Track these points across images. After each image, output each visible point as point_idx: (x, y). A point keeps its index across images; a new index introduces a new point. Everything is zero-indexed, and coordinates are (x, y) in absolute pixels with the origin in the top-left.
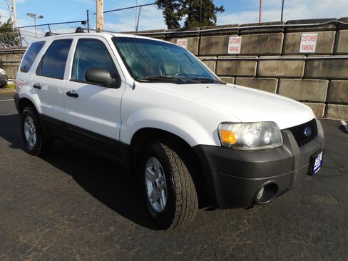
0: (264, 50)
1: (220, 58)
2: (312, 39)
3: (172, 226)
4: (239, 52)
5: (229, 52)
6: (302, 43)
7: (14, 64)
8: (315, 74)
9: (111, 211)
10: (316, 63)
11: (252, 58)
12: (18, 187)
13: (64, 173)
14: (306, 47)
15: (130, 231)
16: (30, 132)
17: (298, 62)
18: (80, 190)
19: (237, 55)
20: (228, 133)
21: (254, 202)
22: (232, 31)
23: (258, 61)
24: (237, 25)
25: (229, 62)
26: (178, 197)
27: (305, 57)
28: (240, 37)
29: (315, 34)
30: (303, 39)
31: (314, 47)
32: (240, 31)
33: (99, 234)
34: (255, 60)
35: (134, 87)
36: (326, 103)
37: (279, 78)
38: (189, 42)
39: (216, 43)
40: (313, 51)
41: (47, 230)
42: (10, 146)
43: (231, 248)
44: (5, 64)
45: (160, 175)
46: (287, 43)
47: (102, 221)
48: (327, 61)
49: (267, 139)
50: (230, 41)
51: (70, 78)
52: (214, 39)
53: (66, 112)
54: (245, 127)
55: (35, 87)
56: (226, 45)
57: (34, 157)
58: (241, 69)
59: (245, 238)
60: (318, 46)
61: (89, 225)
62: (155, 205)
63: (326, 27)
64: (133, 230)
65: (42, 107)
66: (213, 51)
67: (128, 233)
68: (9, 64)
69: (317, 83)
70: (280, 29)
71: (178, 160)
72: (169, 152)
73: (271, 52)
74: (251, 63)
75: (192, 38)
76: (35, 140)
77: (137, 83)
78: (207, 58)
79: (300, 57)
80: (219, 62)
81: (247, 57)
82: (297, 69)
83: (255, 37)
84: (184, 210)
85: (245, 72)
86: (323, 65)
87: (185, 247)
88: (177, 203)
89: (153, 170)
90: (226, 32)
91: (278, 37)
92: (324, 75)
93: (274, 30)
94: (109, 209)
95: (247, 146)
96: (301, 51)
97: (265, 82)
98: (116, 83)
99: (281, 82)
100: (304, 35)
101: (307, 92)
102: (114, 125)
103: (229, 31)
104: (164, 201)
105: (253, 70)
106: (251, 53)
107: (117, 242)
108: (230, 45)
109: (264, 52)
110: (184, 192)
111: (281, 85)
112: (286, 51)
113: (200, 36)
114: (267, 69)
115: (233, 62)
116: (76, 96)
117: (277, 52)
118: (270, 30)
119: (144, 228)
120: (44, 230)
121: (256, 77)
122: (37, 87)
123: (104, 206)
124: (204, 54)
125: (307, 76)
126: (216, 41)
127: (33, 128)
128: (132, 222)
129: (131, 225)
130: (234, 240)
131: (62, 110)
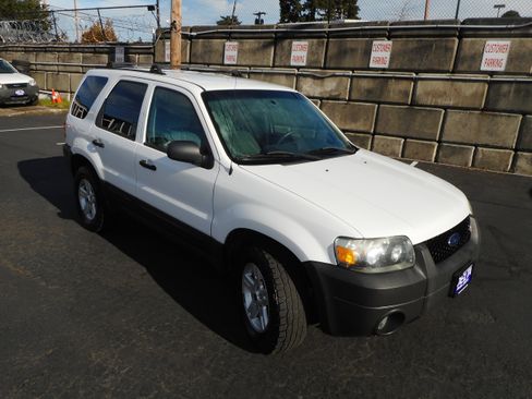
0: (425, 64)
1: (357, 73)
2: (501, 49)
3: (274, 352)
4: (386, 66)
5: (371, 65)
6: (486, 56)
7: (47, 68)
8: (502, 104)
9: (199, 324)
10: (505, 88)
11: (406, 75)
12: (79, 281)
13: (135, 263)
14: (492, 62)
15: (223, 352)
16: (87, 200)
17: (476, 84)
18: (157, 291)
19: (384, 70)
20: (346, 251)
21: (374, 332)
22: (377, 33)
23: (415, 80)
24: (386, 23)
25: (371, 80)
26: (283, 321)
27: (489, 78)
28: (390, 42)
29: (507, 42)
30: (487, 48)
31: (504, 62)
32: (390, 32)
33: (185, 355)
34: (411, 79)
35: (230, 172)
36: (516, 150)
37: (446, 108)
38: (311, 46)
39: (353, 50)
40: (502, 69)
41: (123, 346)
42: (59, 214)
43: (345, 381)
44: (34, 67)
45: (262, 287)
46: (462, 54)
47: (187, 337)
48: (522, 86)
49: (396, 256)
50: (374, 48)
51: (144, 141)
52: (350, 42)
53: (138, 185)
54: (368, 243)
55: (95, 143)
56: (368, 53)
57: (93, 234)
58: (389, 92)
59: (364, 369)
60: (511, 60)
61: (173, 342)
62: (254, 321)
63: (525, 32)
64: (227, 352)
65: (105, 172)
66: (348, 62)
67: (220, 354)
68: (39, 67)
69: (503, 119)
70: (453, 32)
71: (285, 275)
72: (273, 264)
73: (436, 67)
74: (405, 83)
75: (315, 41)
76: (94, 211)
77: (235, 165)
78: (338, 72)
79: (480, 77)
80: (355, 80)
81: (399, 74)
82: (475, 95)
83: (413, 43)
84: (289, 336)
85: (393, 97)
86: (515, 92)
87: (290, 377)
88: (281, 328)
89: (253, 277)
90: (369, 33)
91: (450, 44)
92: (515, 108)
93: (443, 32)
94: (195, 320)
95: (369, 265)
96: (483, 68)
97: (424, 113)
98: (207, 161)
99: (449, 114)
100: (490, 42)
101: (487, 132)
102: (204, 216)
103: (374, 32)
104: (265, 320)
105: (406, 94)
106: (405, 67)
107: (208, 367)
108: (373, 54)
109: (425, 68)
110: (290, 315)
111: (448, 119)
112: (460, 68)
113: (328, 38)
114: (427, 94)
115: (377, 81)
116: (153, 168)
117: (446, 69)
118: (437, 32)
119: (241, 350)
120: (119, 346)
121: (411, 105)
122: (98, 144)
123: (190, 316)
124: (332, 65)
125: (490, 107)
126: (353, 46)
127: (91, 195)
128: (225, 341)
129: (224, 345)
130: (350, 371)
131: (132, 181)
